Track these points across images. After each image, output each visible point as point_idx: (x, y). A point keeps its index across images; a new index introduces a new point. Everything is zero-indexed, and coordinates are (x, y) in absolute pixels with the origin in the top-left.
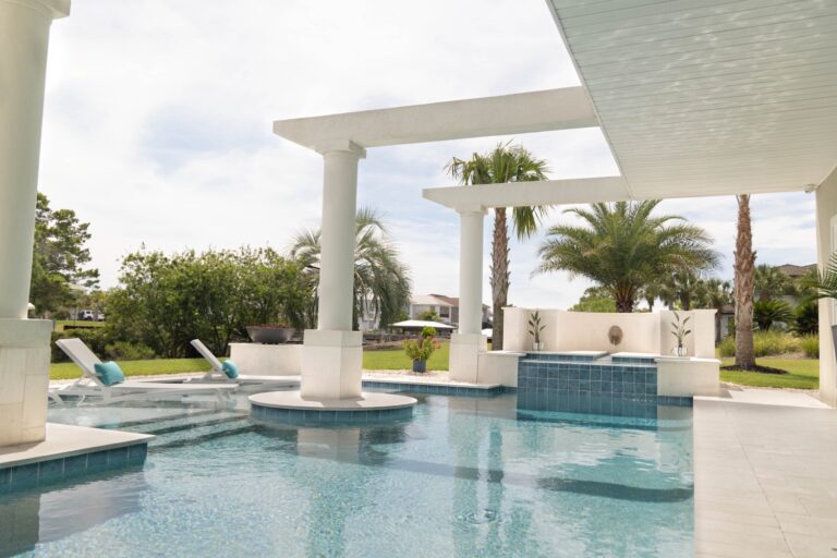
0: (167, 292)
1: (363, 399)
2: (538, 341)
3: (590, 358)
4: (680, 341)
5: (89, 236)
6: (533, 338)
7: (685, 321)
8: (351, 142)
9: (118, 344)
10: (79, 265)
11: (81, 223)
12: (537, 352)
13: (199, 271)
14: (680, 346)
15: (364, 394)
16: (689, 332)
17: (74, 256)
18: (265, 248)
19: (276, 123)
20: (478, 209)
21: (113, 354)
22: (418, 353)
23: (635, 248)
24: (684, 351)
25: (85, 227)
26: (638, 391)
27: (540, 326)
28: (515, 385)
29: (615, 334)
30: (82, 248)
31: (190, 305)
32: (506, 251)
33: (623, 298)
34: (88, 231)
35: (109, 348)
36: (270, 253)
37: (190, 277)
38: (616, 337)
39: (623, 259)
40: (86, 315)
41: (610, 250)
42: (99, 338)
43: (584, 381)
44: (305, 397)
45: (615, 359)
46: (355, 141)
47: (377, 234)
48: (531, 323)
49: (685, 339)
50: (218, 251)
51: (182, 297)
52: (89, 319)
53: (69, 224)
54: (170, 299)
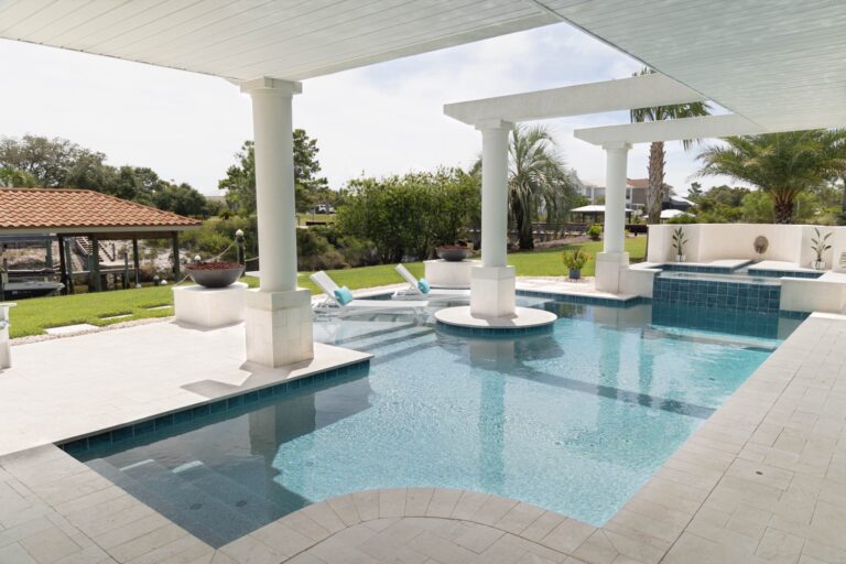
0: (380, 210)
1: (516, 317)
2: (680, 253)
3: (726, 271)
4: (819, 256)
5: (317, 150)
6: (677, 250)
7: (826, 237)
8: (502, 121)
9: (346, 238)
10: (312, 175)
11: (310, 140)
12: (679, 264)
13: (402, 192)
14: (819, 260)
15: (518, 310)
16: (829, 247)
17: (308, 167)
18: (455, 167)
19: (445, 106)
20: (622, 146)
21: (342, 245)
22: (573, 265)
23: (797, 155)
24: (822, 264)
25: (314, 142)
26: (762, 305)
27: (683, 240)
28: (651, 296)
29: (760, 244)
30: (313, 160)
31: (396, 221)
32: (662, 165)
33: (783, 202)
34: (317, 146)
35: (340, 241)
36: (460, 172)
37: (396, 199)
38: (761, 246)
39: (784, 165)
40: (321, 209)
41: (770, 157)
42: (332, 232)
43: (711, 295)
44: (475, 315)
45: (752, 272)
46: (505, 120)
47: (549, 149)
48: (674, 237)
49: (825, 254)
50: (416, 173)
51: (390, 215)
52: (323, 212)
53: (302, 141)
54: (382, 216)
